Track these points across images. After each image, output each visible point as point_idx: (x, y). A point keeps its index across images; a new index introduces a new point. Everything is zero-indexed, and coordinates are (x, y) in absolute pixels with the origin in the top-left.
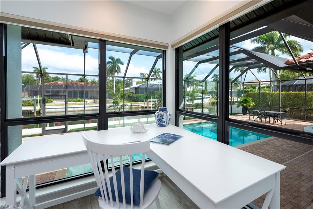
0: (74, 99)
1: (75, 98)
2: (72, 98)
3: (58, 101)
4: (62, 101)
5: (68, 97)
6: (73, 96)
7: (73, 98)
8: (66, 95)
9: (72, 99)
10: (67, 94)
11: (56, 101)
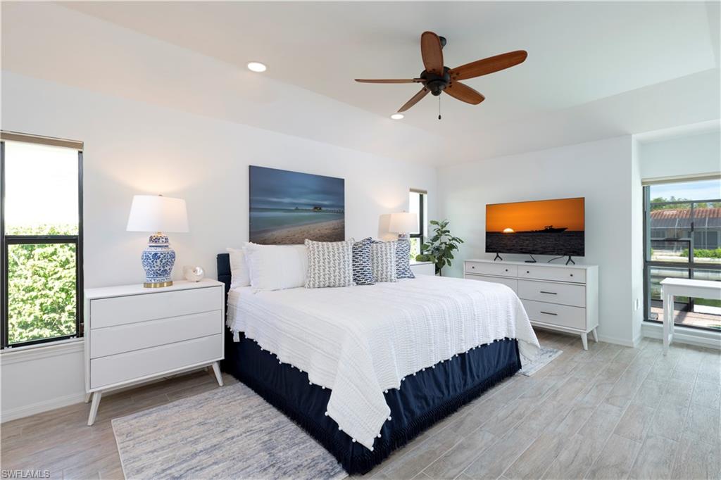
0: (707, 251)
1: (709, 248)
2: (701, 248)
3: (665, 254)
4: (673, 254)
5: (695, 244)
6: (704, 244)
7: (705, 248)
8: (689, 241)
9: (700, 250)
10: (692, 239)
11: (661, 253)
